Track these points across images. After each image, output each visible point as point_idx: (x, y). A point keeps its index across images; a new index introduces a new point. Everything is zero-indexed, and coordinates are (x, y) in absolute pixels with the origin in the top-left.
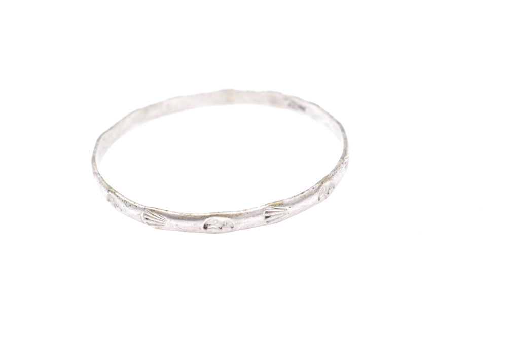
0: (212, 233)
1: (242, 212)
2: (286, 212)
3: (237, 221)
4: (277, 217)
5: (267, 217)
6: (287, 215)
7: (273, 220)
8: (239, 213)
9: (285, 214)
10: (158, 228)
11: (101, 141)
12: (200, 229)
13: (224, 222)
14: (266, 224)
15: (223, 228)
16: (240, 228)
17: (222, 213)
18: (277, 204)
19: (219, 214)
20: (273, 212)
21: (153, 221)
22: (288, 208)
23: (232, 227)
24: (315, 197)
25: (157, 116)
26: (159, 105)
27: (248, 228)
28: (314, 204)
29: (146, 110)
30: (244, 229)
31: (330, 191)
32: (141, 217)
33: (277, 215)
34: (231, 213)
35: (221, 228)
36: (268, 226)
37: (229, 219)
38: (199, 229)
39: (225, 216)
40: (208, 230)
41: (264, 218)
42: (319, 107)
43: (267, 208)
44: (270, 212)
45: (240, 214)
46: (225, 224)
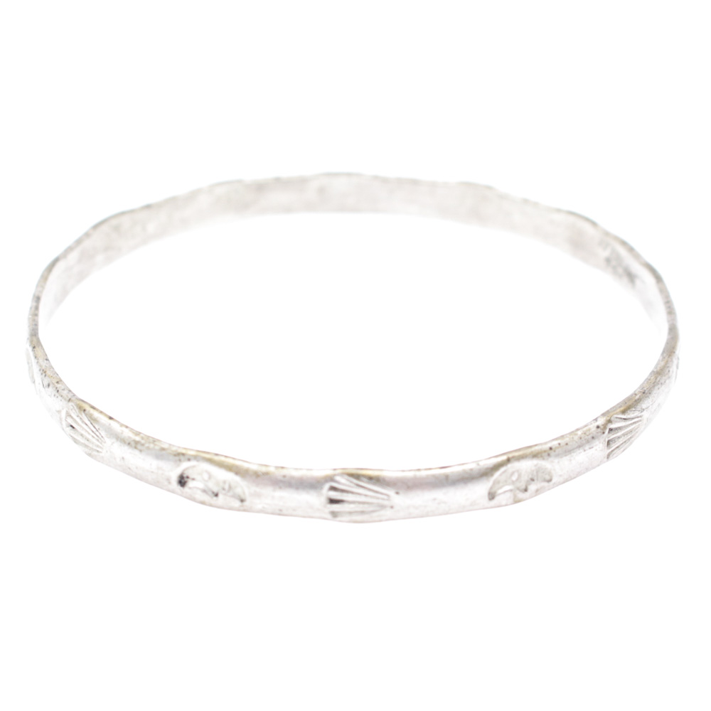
0: (193, 499)
1: (272, 469)
2: (386, 503)
3: (254, 489)
4: (360, 507)
5: (333, 501)
6: (388, 513)
7: (350, 513)
8: (264, 469)
9: (383, 507)
10: (90, 455)
11: (104, 228)
12: (170, 483)
13: (225, 482)
14: (329, 516)
15: (221, 496)
16: (260, 507)
17: (223, 459)
18: (364, 476)
19: (216, 458)
20: (352, 493)
21: (82, 435)
22: (391, 492)
23: (242, 501)
24: (481, 488)
25: (288, 209)
26: (299, 183)
27: (280, 513)
28: (472, 507)
29: (260, 187)
30: (273, 514)
31: (532, 487)
32: (61, 419)
33: (360, 503)
34: (246, 465)
35: (216, 495)
36: (334, 524)
37: (237, 478)
38: (166, 483)
39: (229, 468)
40: (186, 489)
41: (323, 500)
42: (658, 279)
43: (338, 478)
44: (343, 491)
45: (266, 474)
46: (227, 487)
